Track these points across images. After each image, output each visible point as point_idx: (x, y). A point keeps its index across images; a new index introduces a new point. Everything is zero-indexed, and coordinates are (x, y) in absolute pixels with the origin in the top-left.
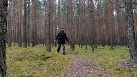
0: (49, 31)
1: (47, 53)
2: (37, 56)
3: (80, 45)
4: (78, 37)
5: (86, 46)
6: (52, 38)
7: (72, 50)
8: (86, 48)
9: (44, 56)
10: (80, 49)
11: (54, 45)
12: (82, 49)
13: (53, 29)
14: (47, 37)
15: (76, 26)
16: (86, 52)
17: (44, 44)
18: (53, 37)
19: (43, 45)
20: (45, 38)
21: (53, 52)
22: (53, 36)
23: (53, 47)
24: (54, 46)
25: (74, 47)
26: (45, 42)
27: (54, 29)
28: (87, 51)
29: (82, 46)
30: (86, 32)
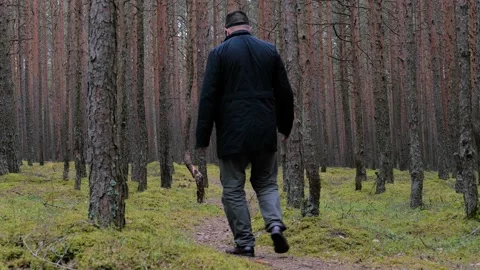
0: (112, 52)
1: (96, 235)
2: (11, 257)
3: (361, 175)
4: (351, 102)
5: (417, 178)
6: (132, 114)
7: (298, 212)
8: (417, 200)
9: (66, 260)
10: (364, 205)
11: (154, 168)
12: (379, 203)
13: (141, 40)
14: (94, 104)
15: (333, 18)
16: (418, 233)
17: (72, 164)
18: (140, 101)
19: (60, 173)
20: (79, 112)
21: (143, 229)
22: (141, 95)
23: (142, 187)
24: (154, 181)
25: (316, 187)
26: (80, 148)
27: (148, 38)
28: (423, 224)
29: (386, 177)
30: (413, 64)
